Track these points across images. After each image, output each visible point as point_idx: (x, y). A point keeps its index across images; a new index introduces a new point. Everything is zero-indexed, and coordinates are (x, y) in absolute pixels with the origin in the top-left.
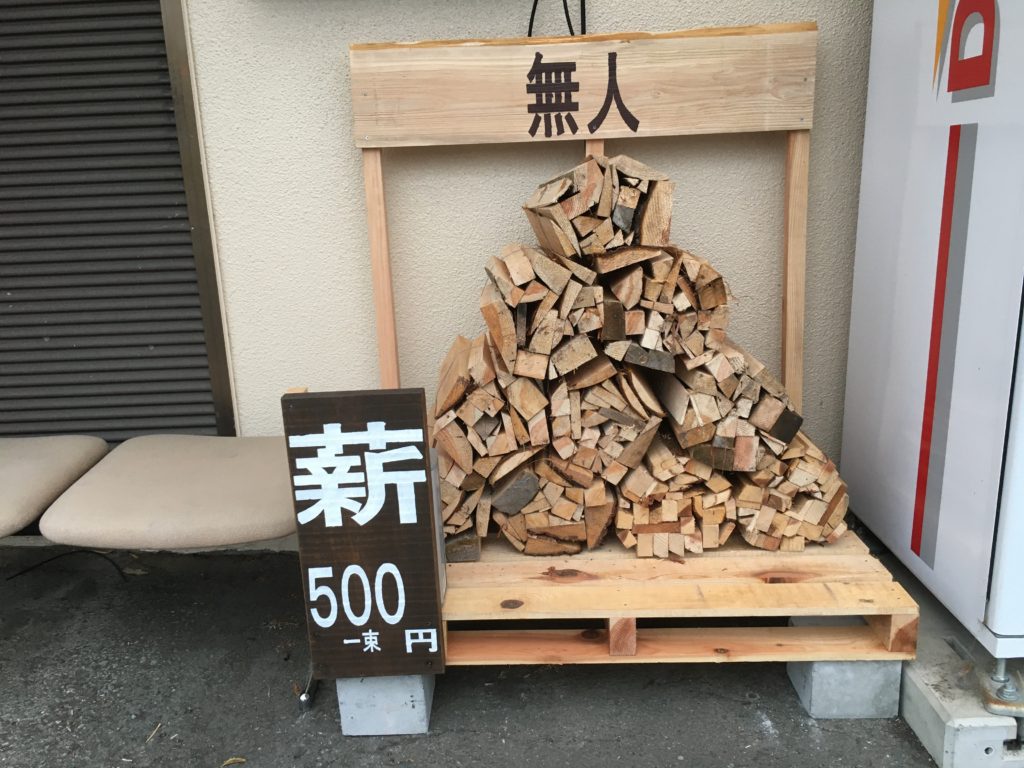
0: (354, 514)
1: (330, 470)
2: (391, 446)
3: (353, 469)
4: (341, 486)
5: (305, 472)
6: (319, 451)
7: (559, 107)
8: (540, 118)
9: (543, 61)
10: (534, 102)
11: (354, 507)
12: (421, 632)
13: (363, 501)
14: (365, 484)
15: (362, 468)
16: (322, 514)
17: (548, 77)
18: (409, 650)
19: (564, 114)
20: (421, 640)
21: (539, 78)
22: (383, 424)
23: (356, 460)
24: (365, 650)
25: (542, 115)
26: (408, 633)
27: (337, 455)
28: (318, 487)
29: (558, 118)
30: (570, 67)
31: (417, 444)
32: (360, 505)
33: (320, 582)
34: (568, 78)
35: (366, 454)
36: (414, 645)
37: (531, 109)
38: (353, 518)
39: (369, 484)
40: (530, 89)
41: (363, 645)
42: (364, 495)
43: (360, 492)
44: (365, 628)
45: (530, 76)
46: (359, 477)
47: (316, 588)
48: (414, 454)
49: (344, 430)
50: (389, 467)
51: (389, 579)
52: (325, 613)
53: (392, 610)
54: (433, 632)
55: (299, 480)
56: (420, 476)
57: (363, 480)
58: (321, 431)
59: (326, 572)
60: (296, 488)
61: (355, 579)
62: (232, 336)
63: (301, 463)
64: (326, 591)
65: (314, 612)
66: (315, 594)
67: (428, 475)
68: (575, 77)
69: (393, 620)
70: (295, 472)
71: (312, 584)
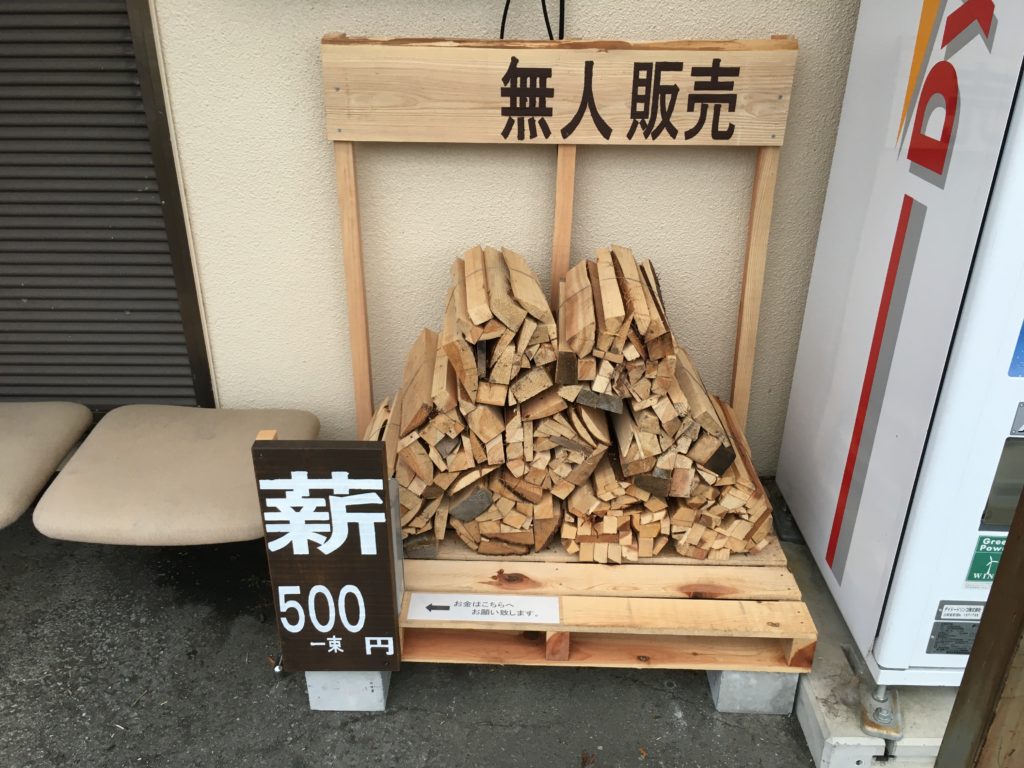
0: (320, 545)
1: (297, 509)
2: (353, 492)
3: (319, 509)
4: (307, 522)
5: (274, 510)
6: (287, 493)
7: (533, 111)
8: (513, 121)
9: (519, 66)
10: (508, 105)
11: (320, 539)
12: (379, 640)
13: (328, 535)
14: (329, 522)
15: (327, 509)
16: (291, 544)
17: (523, 82)
18: (369, 652)
19: (537, 119)
20: (379, 645)
21: (514, 83)
22: (347, 474)
23: (321, 502)
24: (330, 651)
25: (515, 118)
26: (368, 640)
27: (304, 497)
28: (287, 522)
29: (532, 122)
30: (546, 73)
31: (378, 492)
32: (325, 538)
33: (288, 598)
34: (543, 83)
35: (331, 497)
36: (372, 649)
37: (505, 111)
38: (319, 548)
39: (333, 522)
40: (504, 92)
41: (327, 647)
42: (329, 530)
43: (326, 528)
44: (330, 634)
45: (505, 80)
46: (324, 516)
47: (286, 601)
48: (376, 500)
49: (310, 476)
50: (351, 509)
51: (350, 598)
52: (294, 620)
53: (353, 620)
54: (390, 640)
55: (269, 516)
56: (381, 517)
57: (327, 519)
58: (289, 477)
59: (296, 590)
60: (265, 523)
61: (320, 597)
62: (207, 306)
63: (270, 502)
64: (294, 604)
65: (284, 621)
66: (284, 607)
67: (388, 517)
68: (550, 83)
69: (355, 629)
70: (265, 509)
71: (282, 599)
